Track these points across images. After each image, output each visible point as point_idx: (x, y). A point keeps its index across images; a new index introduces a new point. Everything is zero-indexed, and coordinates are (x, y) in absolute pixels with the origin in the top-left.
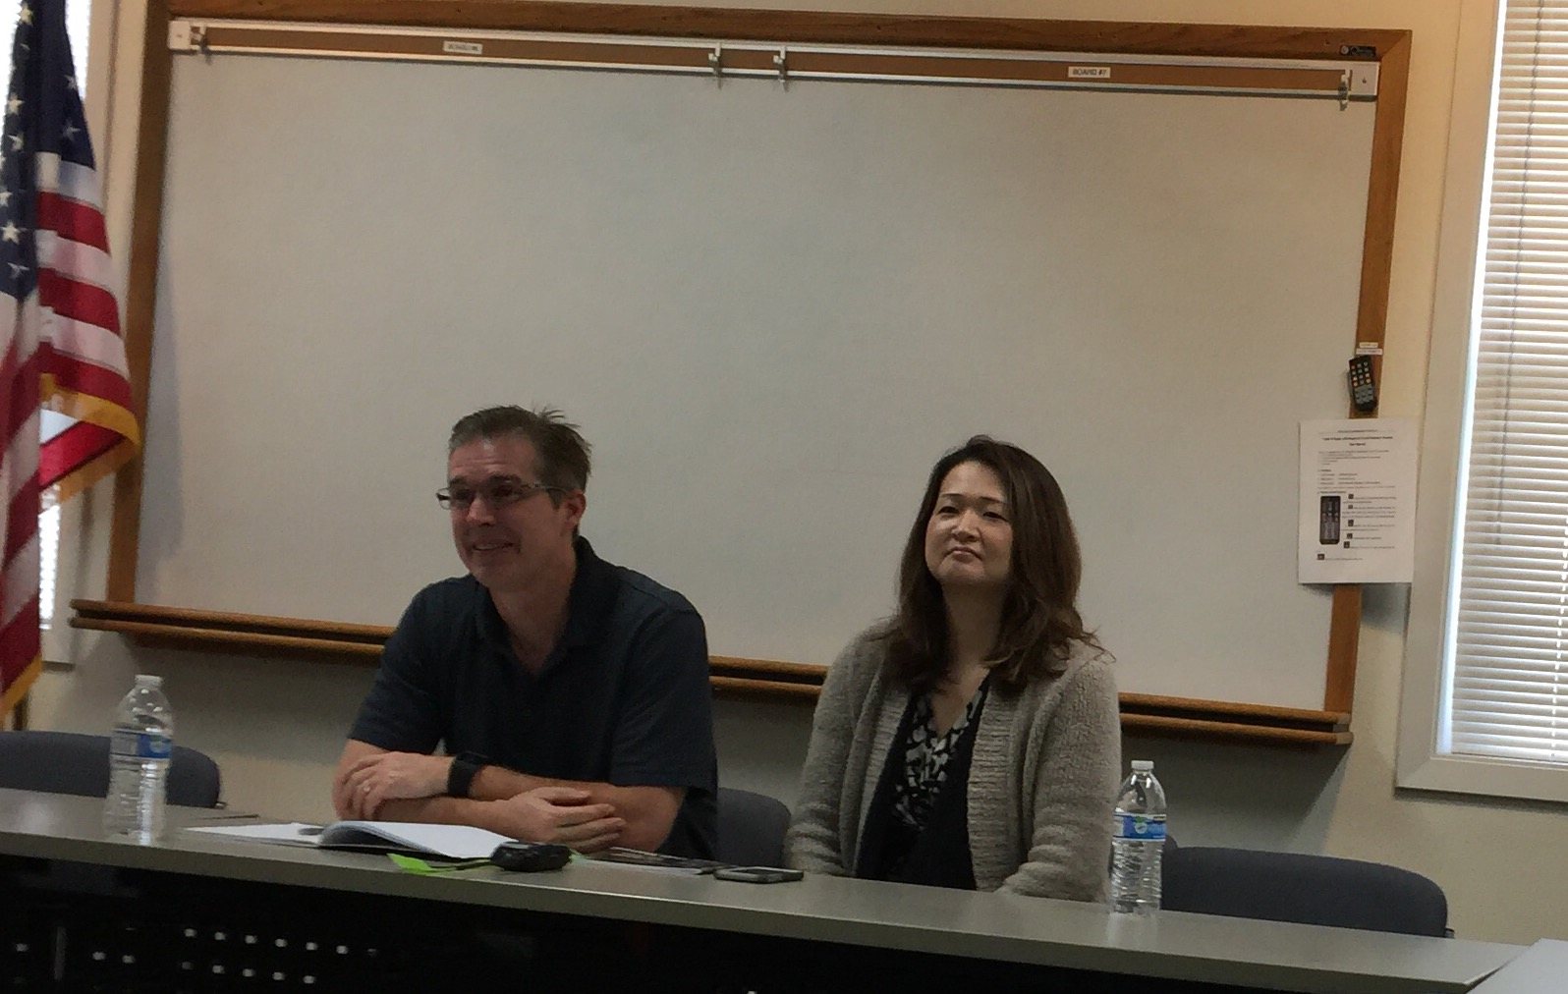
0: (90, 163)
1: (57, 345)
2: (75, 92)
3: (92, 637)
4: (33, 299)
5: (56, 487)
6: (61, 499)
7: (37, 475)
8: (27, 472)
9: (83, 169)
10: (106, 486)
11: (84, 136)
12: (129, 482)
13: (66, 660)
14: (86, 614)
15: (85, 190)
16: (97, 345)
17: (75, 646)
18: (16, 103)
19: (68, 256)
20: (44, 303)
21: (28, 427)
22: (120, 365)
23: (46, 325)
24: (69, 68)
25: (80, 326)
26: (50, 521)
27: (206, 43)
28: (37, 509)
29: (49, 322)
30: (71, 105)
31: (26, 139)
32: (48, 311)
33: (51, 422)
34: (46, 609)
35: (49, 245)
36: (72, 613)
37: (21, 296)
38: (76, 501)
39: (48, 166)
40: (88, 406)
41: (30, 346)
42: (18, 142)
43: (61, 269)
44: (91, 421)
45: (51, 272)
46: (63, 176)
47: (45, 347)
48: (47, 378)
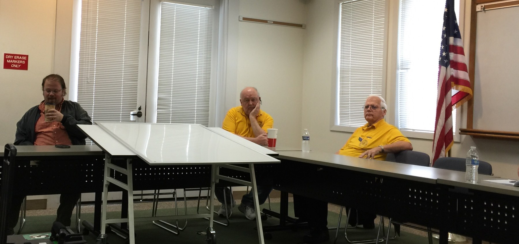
0: (460, 37)
1: (454, 76)
2: (457, 24)
3: (464, 136)
4: (449, 66)
5: (455, 105)
6: (456, 107)
7: (451, 103)
8: (449, 103)
9: (459, 39)
10: (466, 104)
11: (459, 32)
12: (471, 103)
13: (459, 141)
14: (463, 132)
15: (459, 43)
16: (463, 75)
17: (461, 138)
18: (444, 28)
19: (456, 57)
20: (451, 67)
21: (449, 93)
22: (468, 78)
23: (452, 72)
24: (456, 19)
25: (459, 71)
26: (454, 112)
27: (484, 9)
28: (451, 110)
29: (453, 71)
30: (456, 27)
31: (447, 35)
32: (452, 69)
33: (454, 92)
34: (454, 131)
35: (452, 55)
36: (460, 131)
37: (446, 67)
38: (460, 107)
39: (451, 40)
40: (461, 88)
41: (449, 77)
42: (445, 35)
43: (455, 60)
44: (462, 91)
45: (453, 61)
46: (455, 41)
47: (452, 77)
48: (452, 83)
